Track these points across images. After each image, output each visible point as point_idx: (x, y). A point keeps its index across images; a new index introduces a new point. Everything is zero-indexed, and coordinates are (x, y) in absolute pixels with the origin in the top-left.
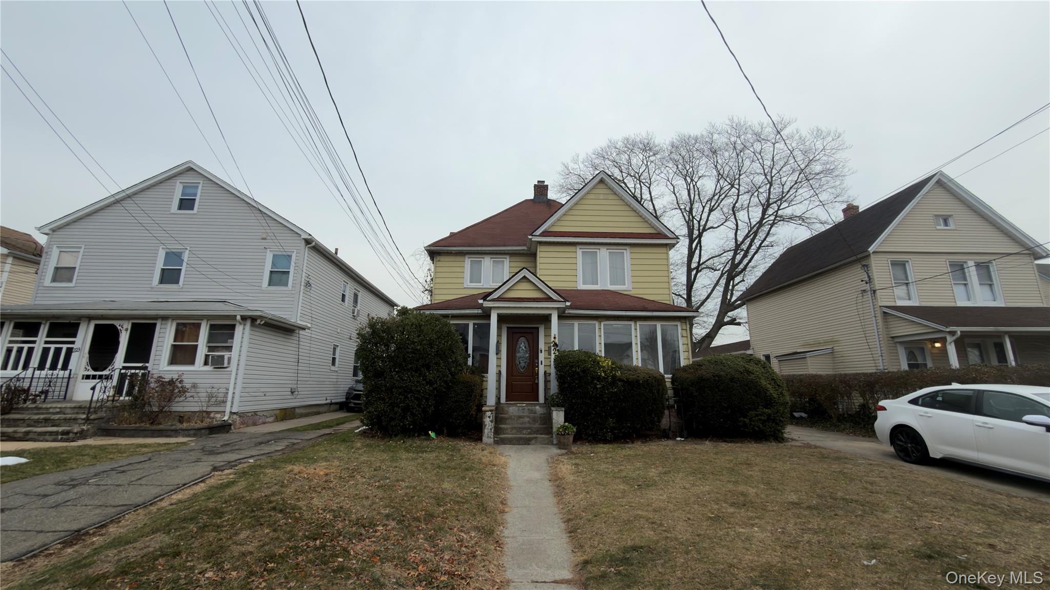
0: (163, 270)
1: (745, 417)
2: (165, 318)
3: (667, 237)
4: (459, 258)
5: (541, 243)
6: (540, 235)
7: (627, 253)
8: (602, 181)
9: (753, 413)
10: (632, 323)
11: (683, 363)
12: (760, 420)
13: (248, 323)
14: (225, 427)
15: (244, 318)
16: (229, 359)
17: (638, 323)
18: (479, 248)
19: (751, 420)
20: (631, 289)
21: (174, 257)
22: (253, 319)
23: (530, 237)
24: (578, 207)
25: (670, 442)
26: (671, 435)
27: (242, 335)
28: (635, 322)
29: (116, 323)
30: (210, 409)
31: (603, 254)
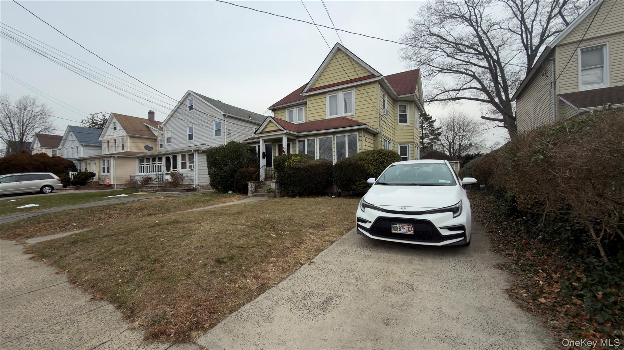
0: (189, 135)
1: (354, 184)
2: (178, 153)
3: (376, 77)
4: (283, 111)
5: (308, 96)
6: (307, 92)
7: (353, 92)
8: (339, 49)
9: (358, 182)
10: (333, 136)
11: (347, 156)
12: (361, 186)
13: (197, 152)
14: (194, 190)
15: (195, 151)
16: (194, 166)
17: (336, 136)
19: (357, 186)
20: (355, 114)
21: (191, 129)
22: (198, 151)
23: (301, 94)
24: (327, 70)
25: (330, 198)
26: (330, 195)
27: (196, 156)
28: (334, 135)
29: (169, 156)
30: (190, 184)
31: (341, 95)
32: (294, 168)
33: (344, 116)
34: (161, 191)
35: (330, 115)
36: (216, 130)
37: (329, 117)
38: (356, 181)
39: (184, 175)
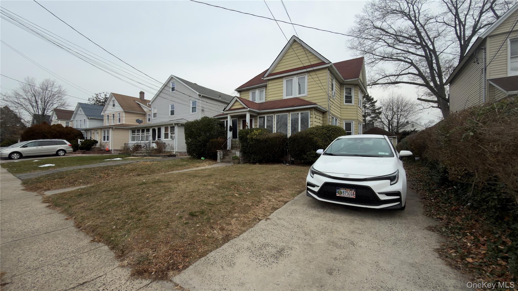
0: (171, 111)
1: (305, 154)
2: (162, 126)
3: (326, 64)
4: (247, 92)
5: (269, 80)
6: (267, 76)
7: (306, 76)
8: (295, 41)
9: (308, 153)
10: (288, 113)
11: (299, 130)
12: (311, 156)
13: (177, 125)
14: (174, 156)
15: (176, 124)
16: (174, 136)
17: (290, 113)
18: (254, 86)
19: (307, 156)
20: (307, 95)
21: (173, 107)
22: (178, 124)
23: (262, 78)
24: (285, 58)
25: (285, 165)
26: (284, 163)
27: (176, 129)
29: (155, 128)
30: (171, 151)
31: (295, 79)
32: (255, 139)
33: (298, 97)
34: (148, 156)
35: (286, 96)
36: (192, 108)
37: (285, 97)
38: (307, 151)
39: (167, 144)
